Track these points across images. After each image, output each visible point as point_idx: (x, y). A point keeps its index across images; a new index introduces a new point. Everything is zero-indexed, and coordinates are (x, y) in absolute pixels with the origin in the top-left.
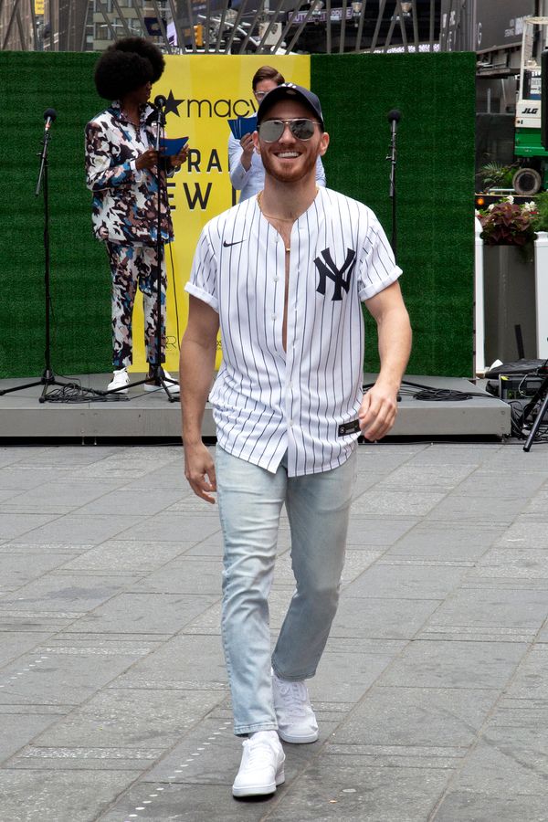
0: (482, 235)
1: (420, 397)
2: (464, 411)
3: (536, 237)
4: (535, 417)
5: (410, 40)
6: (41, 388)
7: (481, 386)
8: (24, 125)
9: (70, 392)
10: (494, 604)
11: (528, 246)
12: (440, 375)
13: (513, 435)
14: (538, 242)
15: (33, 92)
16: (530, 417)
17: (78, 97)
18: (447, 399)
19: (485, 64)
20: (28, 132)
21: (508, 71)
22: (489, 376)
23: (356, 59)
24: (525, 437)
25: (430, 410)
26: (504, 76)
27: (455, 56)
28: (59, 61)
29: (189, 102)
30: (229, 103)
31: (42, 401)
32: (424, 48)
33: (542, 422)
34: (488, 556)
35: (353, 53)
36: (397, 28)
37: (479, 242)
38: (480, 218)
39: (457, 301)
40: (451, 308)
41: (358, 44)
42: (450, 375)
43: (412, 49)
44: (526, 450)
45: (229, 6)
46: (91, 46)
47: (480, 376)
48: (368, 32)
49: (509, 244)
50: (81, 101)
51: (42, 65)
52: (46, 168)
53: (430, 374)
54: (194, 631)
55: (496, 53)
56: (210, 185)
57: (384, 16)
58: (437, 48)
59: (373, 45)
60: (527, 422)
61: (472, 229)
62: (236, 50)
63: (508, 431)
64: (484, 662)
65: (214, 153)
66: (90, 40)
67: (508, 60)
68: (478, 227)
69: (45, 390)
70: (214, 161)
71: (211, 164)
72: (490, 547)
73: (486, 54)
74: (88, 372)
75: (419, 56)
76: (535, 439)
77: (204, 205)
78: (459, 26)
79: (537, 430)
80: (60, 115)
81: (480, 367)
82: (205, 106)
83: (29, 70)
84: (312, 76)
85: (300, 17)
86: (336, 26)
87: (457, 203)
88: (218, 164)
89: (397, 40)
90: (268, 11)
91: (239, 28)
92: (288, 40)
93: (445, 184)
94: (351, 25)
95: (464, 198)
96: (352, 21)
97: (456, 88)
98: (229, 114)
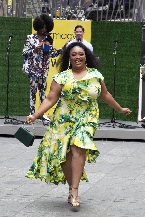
0: (142, 78)
1: (120, 127)
2: (134, 132)
5: (122, 17)
6: (5, 119)
7: (140, 125)
8: (3, 39)
9: (13, 121)
10: (140, 191)
12: (127, 121)
15: (6, 29)
17: (20, 31)
18: (129, 128)
20: (4, 41)
22: (142, 121)
23: (105, 23)
25: (123, 131)
27: (136, 23)
28: (15, 20)
29: (54, 34)
30: (66, 35)
31: (5, 123)
32: (127, 20)
34: (139, 177)
35: (105, 21)
36: (119, 14)
37: (141, 80)
38: (142, 73)
39: (133, 98)
40: (131, 100)
41: (106, 18)
42: (130, 121)
43: (123, 20)
45: (68, 4)
46: (25, 15)
47: (140, 121)
48: (110, 14)
50: (21, 33)
51: (9, 21)
52: (9, 53)
53: (124, 120)
54: (47, 196)
57: (115, 10)
58: (130, 20)
59: (111, 18)
61: (139, 76)
62: (69, 19)
64: (136, 209)
66: (25, 13)
68: (141, 76)
69: (6, 120)
72: (140, 174)
74: (19, 115)
75: (125, 23)
78: (137, 14)
80: (14, 36)
81: (140, 119)
83: (5, 22)
84: (92, 27)
85: (89, 9)
86: (100, 12)
87: (135, 68)
89: (118, 17)
90: (80, 7)
91: (71, 11)
92: (85, 16)
93: (131, 62)
94: (104, 12)
95: (137, 67)
96: (106, 11)
97: (136, 33)
98: (66, 38)
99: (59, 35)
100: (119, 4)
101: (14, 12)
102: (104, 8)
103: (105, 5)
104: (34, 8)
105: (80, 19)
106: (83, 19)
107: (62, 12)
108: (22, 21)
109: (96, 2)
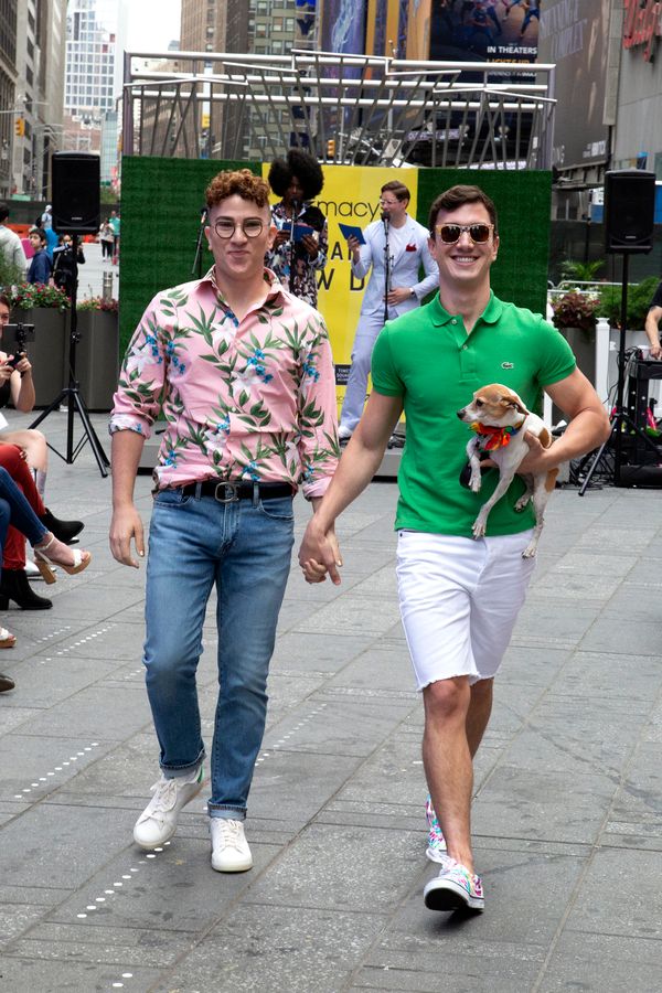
0: (554, 319)
3: (597, 322)
4: (589, 468)
5: (500, 158)
8: (185, 217)
10: (546, 618)
11: (590, 329)
13: (571, 482)
14: (599, 326)
15: (194, 191)
16: (585, 468)
19: (566, 179)
20: (189, 224)
21: (584, 185)
22: (554, 433)
23: (454, 172)
24: (580, 484)
26: (582, 189)
28: (215, 167)
30: (351, 205)
32: (511, 166)
33: (594, 473)
34: (543, 580)
35: (453, 168)
36: (490, 148)
38: (552, 305)
41: (458, 160)
43: (500, 165)
44: (581, 495)
45: (360, 125)
46: (246, 154)
48: (467, 149)
49: (574, 327)
51: (201, 170)
52: (200, 253)
54: (301, 630)
55: (575, 170)
56: (333, 271)
57: (480, 138)
58: (522, 165)
59: (470, 160)
60: (583, 472)
62: (359, 161)
63: (567, 479)
64: (534, 665)
65: (337, 245)
66: (246, 148)
67: (585, 177)
68: (550, 312)
70: (337, 252)
71: (334, 254)
72: (546, 572)
73: (568, 171)
75: (506, 172)
76: (589, 486)
77: (327, 287)
78: (540, 150)
79: (591, 478)
82: (331, 207)
83: (191, 173)
84: (419, 185)
85: (412, 136)
86: (440, 144)
87: (534, 293)
88: (340, 254)
89: (488, 159)
90: (390, 130)
91: (366, 143)
92: (404, 152)
93: (523, 277)
94: (453, 144)
95: (538, 288)
96: (457, 141)
97: (535, 200)
98: (351, 213)
100: (492, 124)
101: (218, 147)
102: (454, 134)
103: (454, 126)
104: (267, 134)
105: (389, 162)
106: (396, 162)
107: (341, 145)
109: (430, 117)
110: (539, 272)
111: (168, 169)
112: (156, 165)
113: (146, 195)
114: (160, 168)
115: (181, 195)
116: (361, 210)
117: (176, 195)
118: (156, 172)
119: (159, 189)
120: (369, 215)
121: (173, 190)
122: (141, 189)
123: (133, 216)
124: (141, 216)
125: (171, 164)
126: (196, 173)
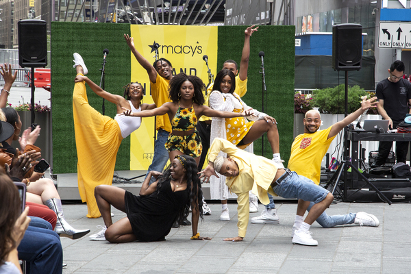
15: (93, 41)
17: (113, 44)
23: (239, 28)
27: (286, 27)
50: (114, 46)
51: (97, 29)
75: (269, 27)
83: (91, 31)
84: (218, 36)
87: (286, 94)
93: (280, 85)
95: (289, 92)
97: (286, 42)
98: (181, 52)
99: (170, 48)
108: (115, 29)
110: (289, 83)
111: (77, 28)
112: (71, 26)
113: (65, 44)
114: (73, 28)
115: (86, 44)
116: (186, 50)
117: (83, 43)
118: (71, 31)
119: (73, 41)
120: (191, 53)
121: (81, 41)
122: (63, 40)
123: (58, 56)
124: (63, 56)
125: (79, 26)
126: (93, 31)
